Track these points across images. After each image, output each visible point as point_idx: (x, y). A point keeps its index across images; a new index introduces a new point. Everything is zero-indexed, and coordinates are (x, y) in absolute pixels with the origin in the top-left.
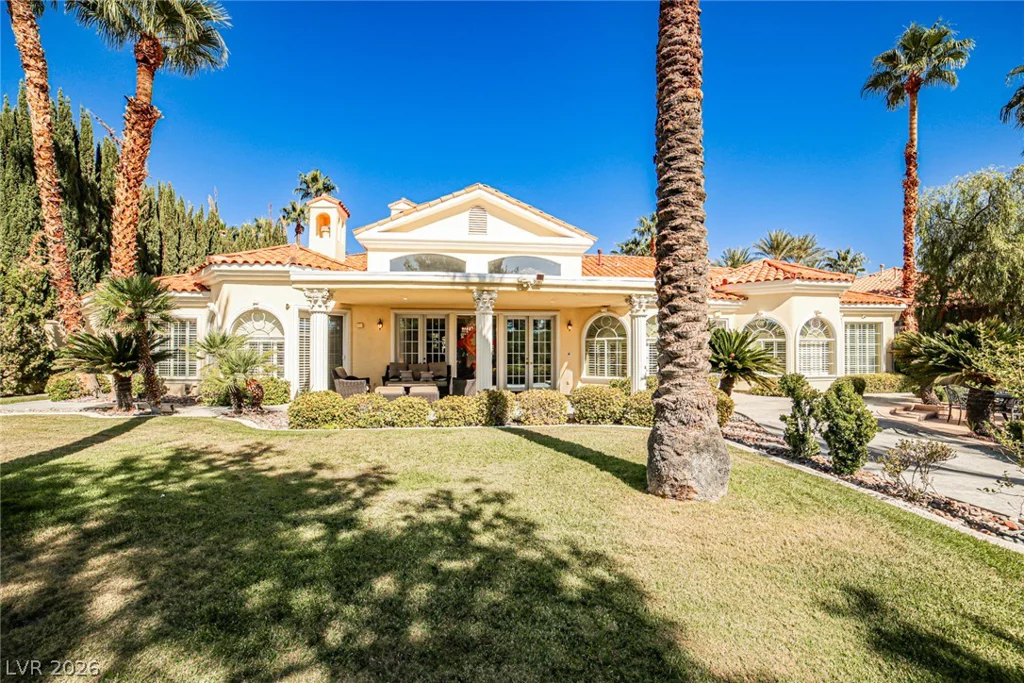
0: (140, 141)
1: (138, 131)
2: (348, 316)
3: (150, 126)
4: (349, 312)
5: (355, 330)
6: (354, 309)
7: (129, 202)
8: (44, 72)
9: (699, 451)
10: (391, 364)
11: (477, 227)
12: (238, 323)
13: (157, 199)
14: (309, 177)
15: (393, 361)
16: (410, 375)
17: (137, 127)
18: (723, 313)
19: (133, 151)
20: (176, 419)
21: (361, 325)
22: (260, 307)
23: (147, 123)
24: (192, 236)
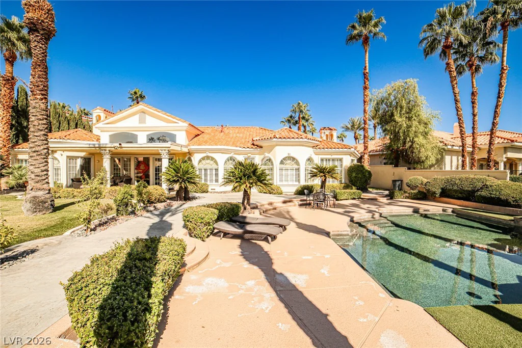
1: (7, 87)
2: (93, 158)
4: (93, 156)
5: (96, 163)
6: (95, 155)
7: (5, 115)
11: (142, 121)
17: (6, 86)
18: (252, 154)
19: (5, 95)
23: (10, 84)
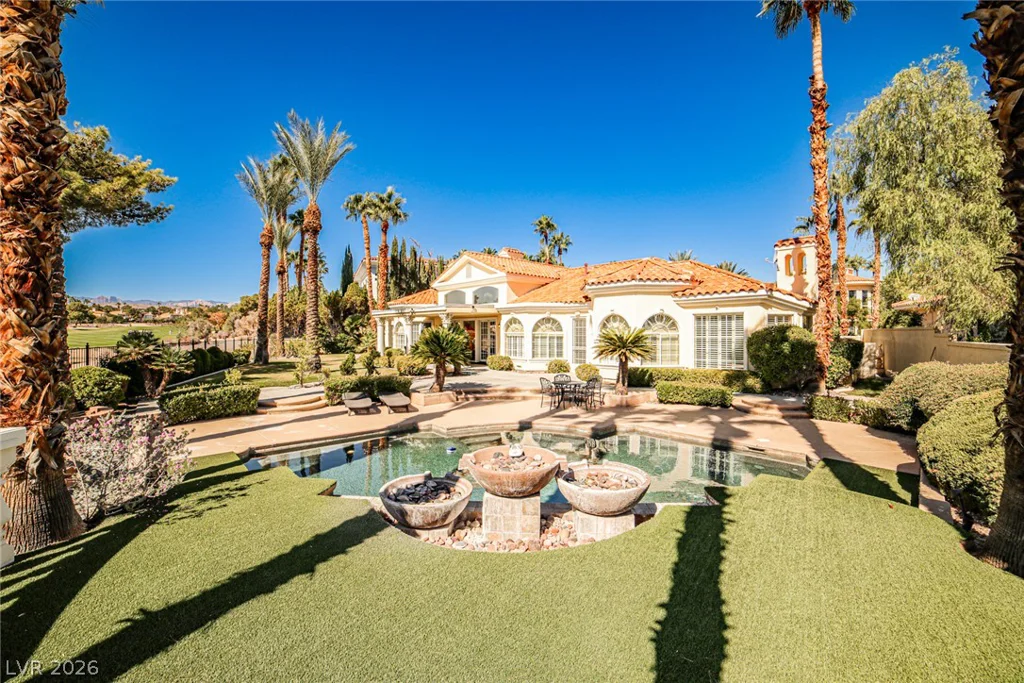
11: (469, 274)
18: (581, 313)
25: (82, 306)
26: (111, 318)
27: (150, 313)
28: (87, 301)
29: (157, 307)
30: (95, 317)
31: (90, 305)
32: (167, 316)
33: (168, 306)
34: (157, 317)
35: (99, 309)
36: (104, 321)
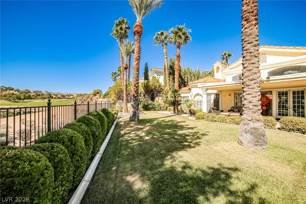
0: (178, 62)
2: (221, 94)
3: (179, 59)
6: (223, 92)
8: (167, 55)
9: (246, 133)
10: (232, 107)
11: (263, 61)
12: (194, 97)
13: (187, 70)
14: (223, 54)
15: (233, 106)
16: (238, 110)
20: (181, 116)
21: (224, 96)
22: (199, 93)
24: (194, 77)
25: (50, 94)
26: (57, 98)
27: (67, 96)
28: (51, 92)
29: (69, 95)
30: (53, 97)
31: (52, 94)
32: (71, 97)
33: (72, 94)
34: (69, 97)
35: (54, 95)
36: (55, 98)
